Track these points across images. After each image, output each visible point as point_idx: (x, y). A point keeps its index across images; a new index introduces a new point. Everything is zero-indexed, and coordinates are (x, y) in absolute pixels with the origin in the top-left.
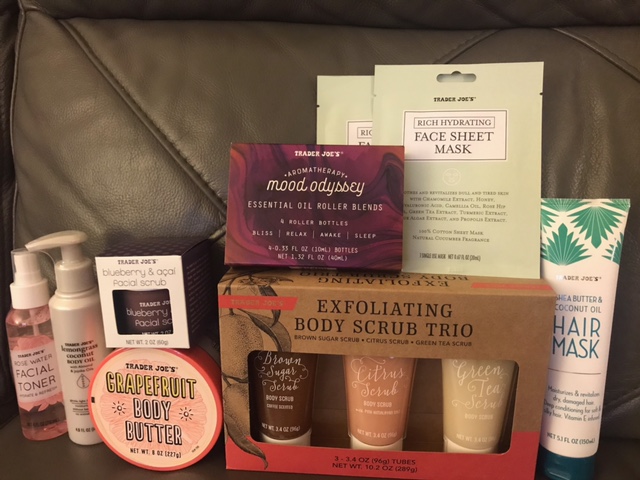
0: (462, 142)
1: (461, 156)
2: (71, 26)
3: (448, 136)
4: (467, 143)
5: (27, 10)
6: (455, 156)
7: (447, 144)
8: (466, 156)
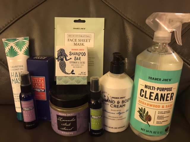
0: (82, 42)
1: (81, 46)
7: (77, 43)
8: (83, 46)
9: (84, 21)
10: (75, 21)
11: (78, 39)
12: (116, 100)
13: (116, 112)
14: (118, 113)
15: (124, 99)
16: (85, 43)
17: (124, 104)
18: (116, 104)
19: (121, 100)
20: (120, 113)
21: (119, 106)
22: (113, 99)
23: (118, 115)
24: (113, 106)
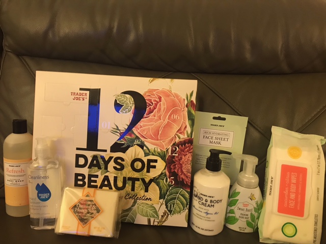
0: (218, 141)
1: (218, 145)
2: (23, 59)
3: (214, 138)
4: (220, 141)
5: (6, 51)
6: (216, 145)
7: (214, 141)
8: (219, 145)
9: (224, 119)
10: (214, 118)
11: (214, 137)
12: (204, 198)
13: (203, 211)
14: (206, 213)
15: (213, 199)
16: (222, 142)
17: (213, 204)
18: (204, 201)
19: (209, 199)
20: (207, 213)
21: (207, 205)
22: (201, 196)
23: (204, 215)
24: (201, 203)
